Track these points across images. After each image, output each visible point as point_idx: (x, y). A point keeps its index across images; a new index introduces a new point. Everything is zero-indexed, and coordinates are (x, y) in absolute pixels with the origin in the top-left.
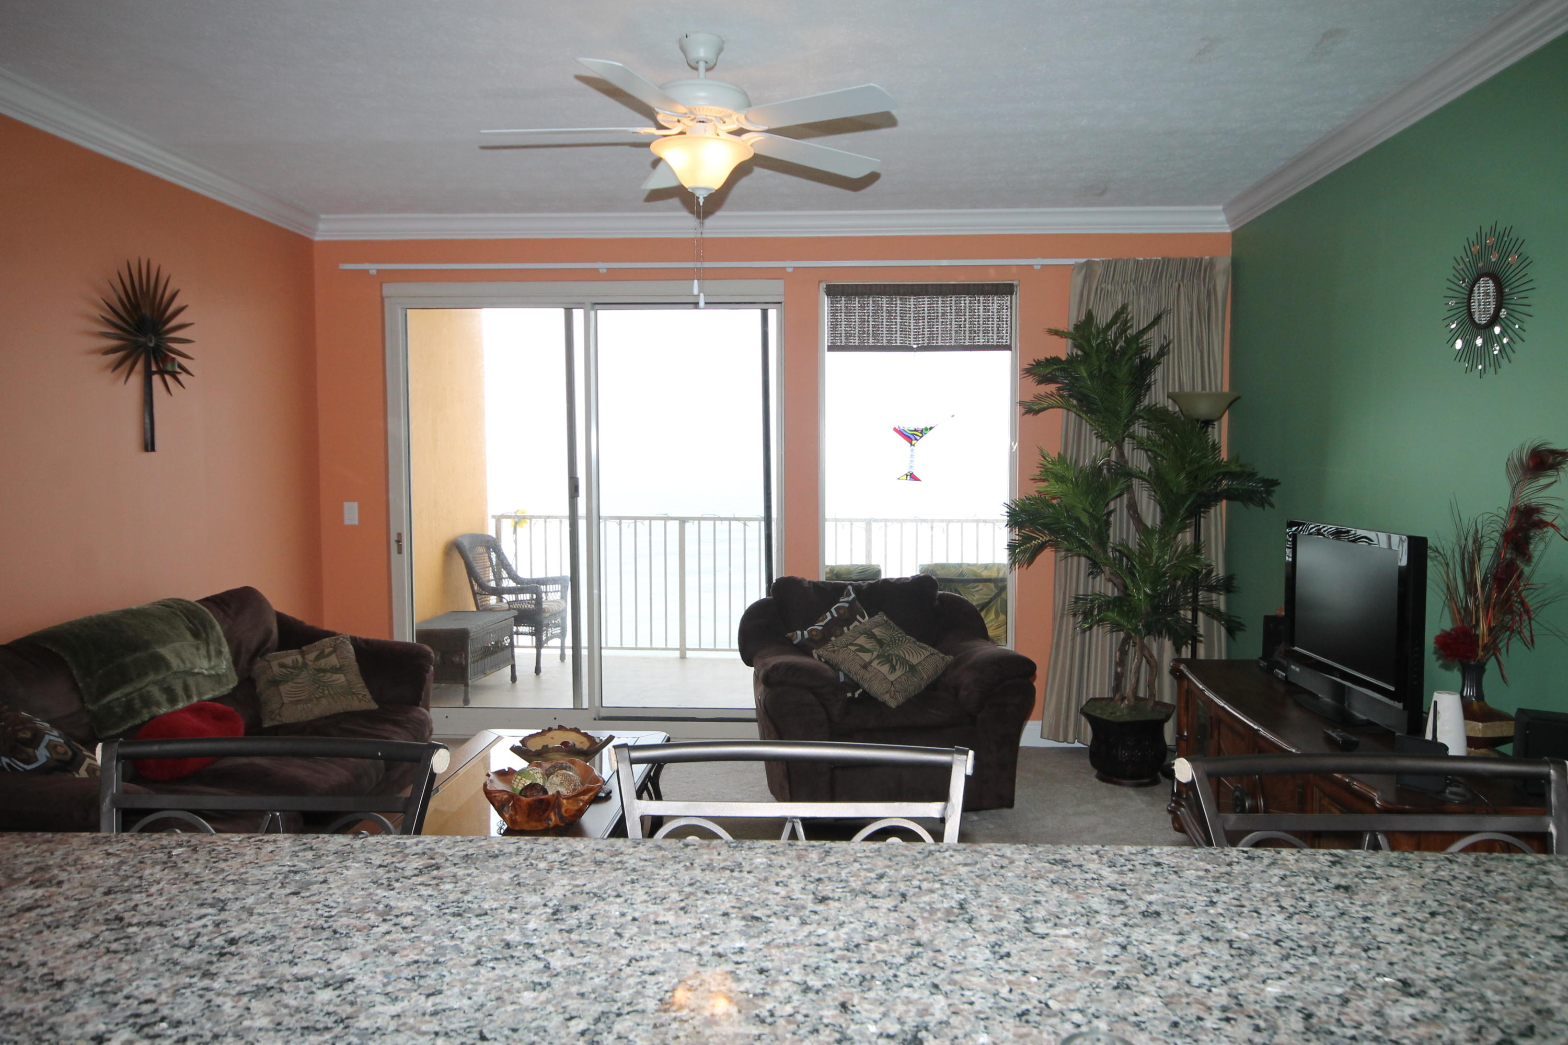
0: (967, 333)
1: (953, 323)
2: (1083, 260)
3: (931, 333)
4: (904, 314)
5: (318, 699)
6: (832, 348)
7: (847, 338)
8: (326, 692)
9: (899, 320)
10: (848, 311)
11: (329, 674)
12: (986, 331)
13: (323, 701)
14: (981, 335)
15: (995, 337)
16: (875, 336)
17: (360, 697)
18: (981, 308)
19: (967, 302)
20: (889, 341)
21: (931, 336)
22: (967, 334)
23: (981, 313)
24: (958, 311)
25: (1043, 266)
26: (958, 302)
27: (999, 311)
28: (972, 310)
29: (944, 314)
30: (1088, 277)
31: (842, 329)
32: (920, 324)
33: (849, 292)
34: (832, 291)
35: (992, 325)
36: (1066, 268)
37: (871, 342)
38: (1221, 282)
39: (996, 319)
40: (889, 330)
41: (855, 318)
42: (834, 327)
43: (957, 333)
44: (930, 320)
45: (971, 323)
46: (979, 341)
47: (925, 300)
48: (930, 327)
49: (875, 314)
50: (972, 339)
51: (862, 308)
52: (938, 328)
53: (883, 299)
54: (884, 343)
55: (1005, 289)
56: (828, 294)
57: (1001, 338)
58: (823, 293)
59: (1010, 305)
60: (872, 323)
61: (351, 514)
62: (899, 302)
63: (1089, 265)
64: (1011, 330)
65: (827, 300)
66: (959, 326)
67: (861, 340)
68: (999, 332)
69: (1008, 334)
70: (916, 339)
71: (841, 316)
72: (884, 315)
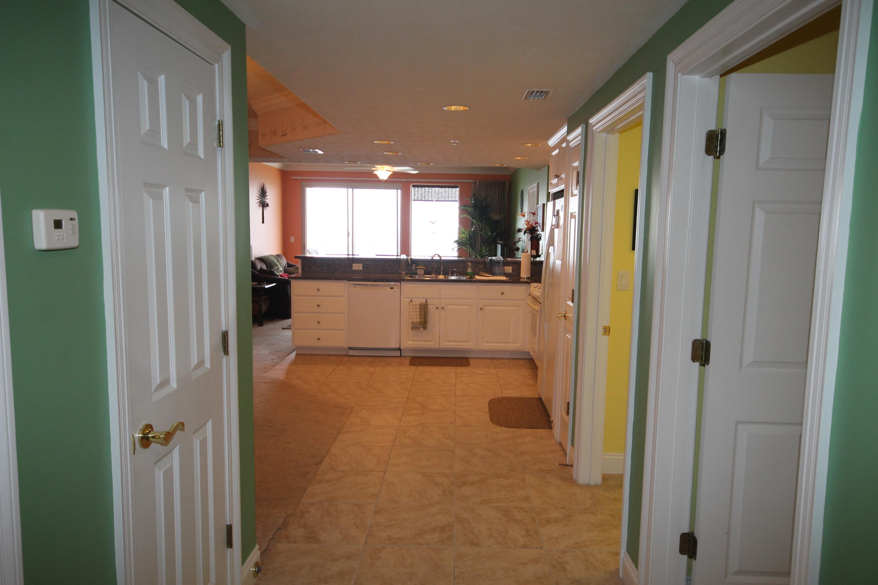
1: (444, 195)
2: (474, 181)
3: (438, 197)
4: (432, 192)
6: (414, 200)
7: (418, 198)
9: (430, 194)
10: (418, 191)
12: (452, 197)
14: (451, 198)
15: (454, 199)
16: (424, 197)
18: (451, 191)
19: (447, 190)
20: (428, 199)
21: (438, 198)
22: (447, 198)
23: (451, 192)
24: (445, 192)
25: (465, 182)
26: (445, 190)
27: (455, 192)
28: (448, 192)
29: (441, 193)
30: (475, 185)
31: (416, 196)
32: (436, 195)
33: (418, 186)
34: (414, 186)
35: (453, 195)
36: (471, 182)
37: (424, 199)
38: (507, 187)
39: (454, 194)
40: (428, 196)
41: (420, 193)
42: (414, 195)
43: (445, 197)
44: (438, 194)
45: (448, 195)
46: (450, 199)
47: (437, 189)
48: (438, 195)
49: (425, 192)
50: (448, 199)
51: (421, 190)
52: (440, 196)
53: (427, 189)
54: (427, 199)
55: (456, 187)
56: (413, 187)
57: (456, 199)
58: (412, 187)
59: (458, 191)
60: (424, 194)
61: (292, 239)
62: (430, 189)
63: (476, 182)
64: (458, 197)
65: (413, 188)
66: (445, 196)
67: (421, 198)
68: (455, 197)
69: (457, 198)
70: (435, 198)
71: (416, 192)
72: (427, 193)
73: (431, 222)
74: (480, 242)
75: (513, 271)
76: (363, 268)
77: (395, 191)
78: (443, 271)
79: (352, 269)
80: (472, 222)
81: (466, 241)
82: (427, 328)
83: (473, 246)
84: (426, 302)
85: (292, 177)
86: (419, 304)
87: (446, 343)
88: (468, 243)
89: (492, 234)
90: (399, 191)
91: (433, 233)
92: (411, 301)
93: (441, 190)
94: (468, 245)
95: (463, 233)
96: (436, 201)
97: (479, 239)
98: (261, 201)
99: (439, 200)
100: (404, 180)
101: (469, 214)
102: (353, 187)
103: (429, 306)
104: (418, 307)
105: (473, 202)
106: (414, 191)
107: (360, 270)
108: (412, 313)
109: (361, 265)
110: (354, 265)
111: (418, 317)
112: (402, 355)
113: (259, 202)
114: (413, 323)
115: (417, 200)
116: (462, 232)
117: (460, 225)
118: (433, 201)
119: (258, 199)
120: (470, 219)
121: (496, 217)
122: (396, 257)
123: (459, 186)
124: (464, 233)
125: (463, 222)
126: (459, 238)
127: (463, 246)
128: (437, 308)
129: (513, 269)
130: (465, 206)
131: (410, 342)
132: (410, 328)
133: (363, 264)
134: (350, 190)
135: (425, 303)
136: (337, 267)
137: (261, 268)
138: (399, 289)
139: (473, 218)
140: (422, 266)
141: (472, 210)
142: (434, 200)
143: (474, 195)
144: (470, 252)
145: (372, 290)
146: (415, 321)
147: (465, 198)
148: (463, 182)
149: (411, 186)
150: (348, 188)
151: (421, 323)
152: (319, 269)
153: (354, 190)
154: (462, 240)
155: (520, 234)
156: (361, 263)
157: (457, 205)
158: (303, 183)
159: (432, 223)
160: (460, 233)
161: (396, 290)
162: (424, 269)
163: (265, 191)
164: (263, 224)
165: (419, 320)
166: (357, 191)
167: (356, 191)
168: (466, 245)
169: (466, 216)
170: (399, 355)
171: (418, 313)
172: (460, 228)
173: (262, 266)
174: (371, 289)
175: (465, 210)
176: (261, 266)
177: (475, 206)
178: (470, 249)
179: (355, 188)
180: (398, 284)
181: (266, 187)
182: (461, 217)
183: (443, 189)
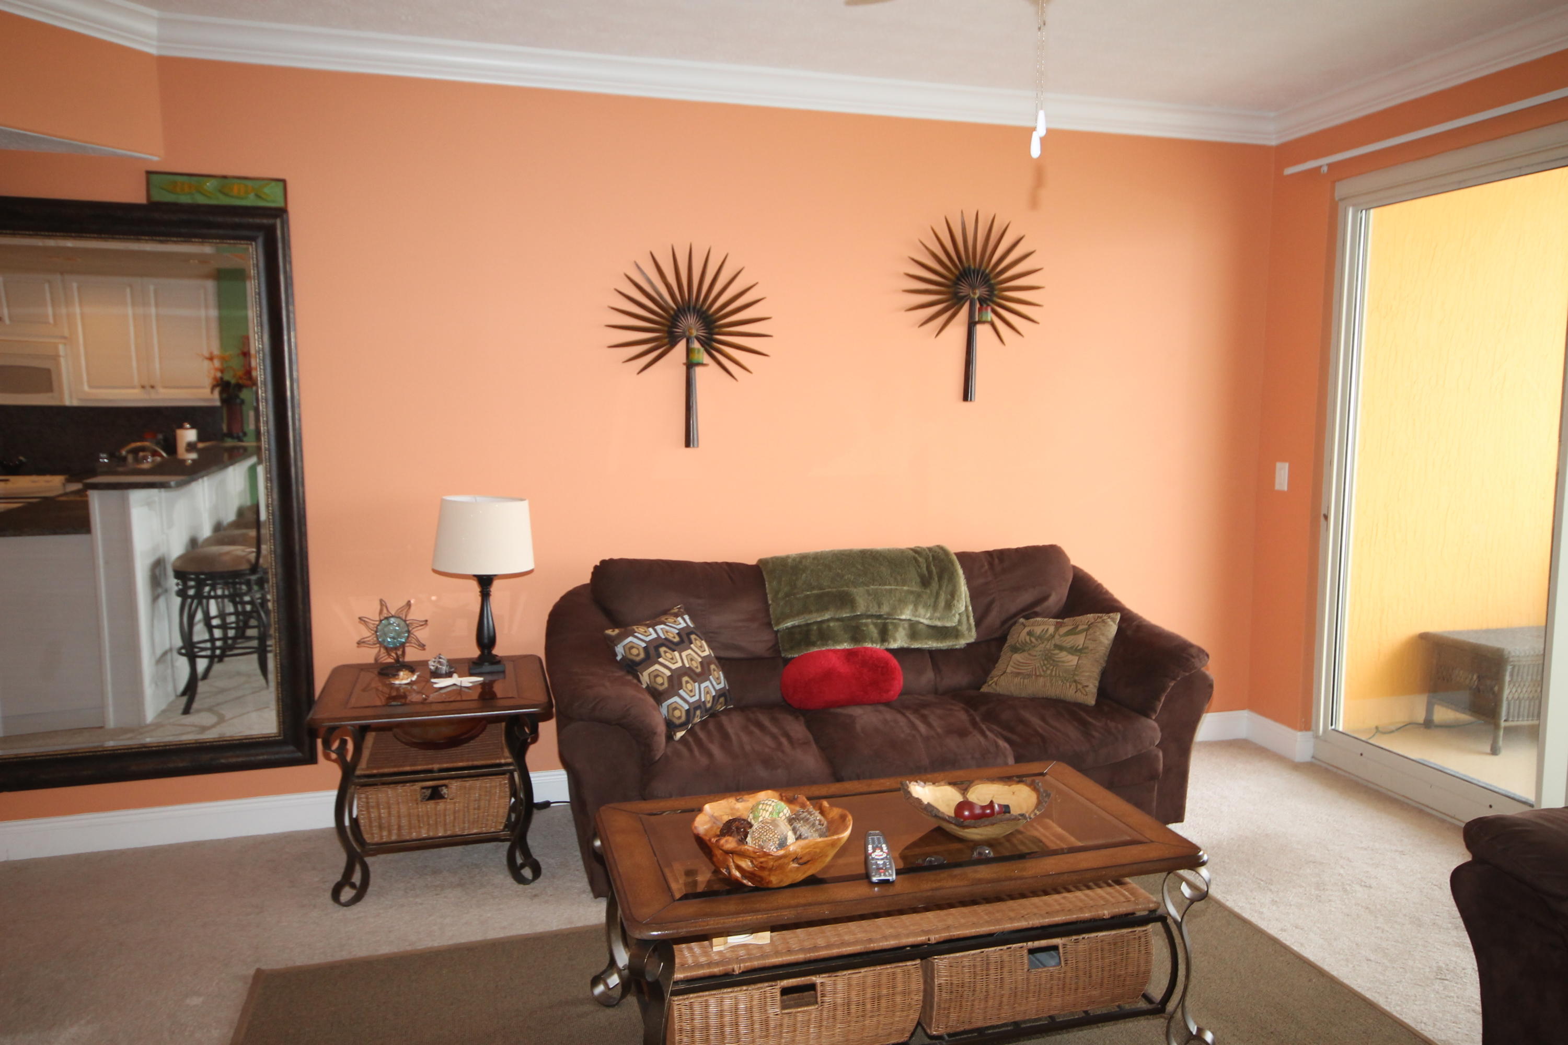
5: (1037, 676)
8: (1049, 672)
11: (1064, 654)
13: (1041, 680)
17: (1080, 686)
61: (1282, 477)
158: (1344, 188)
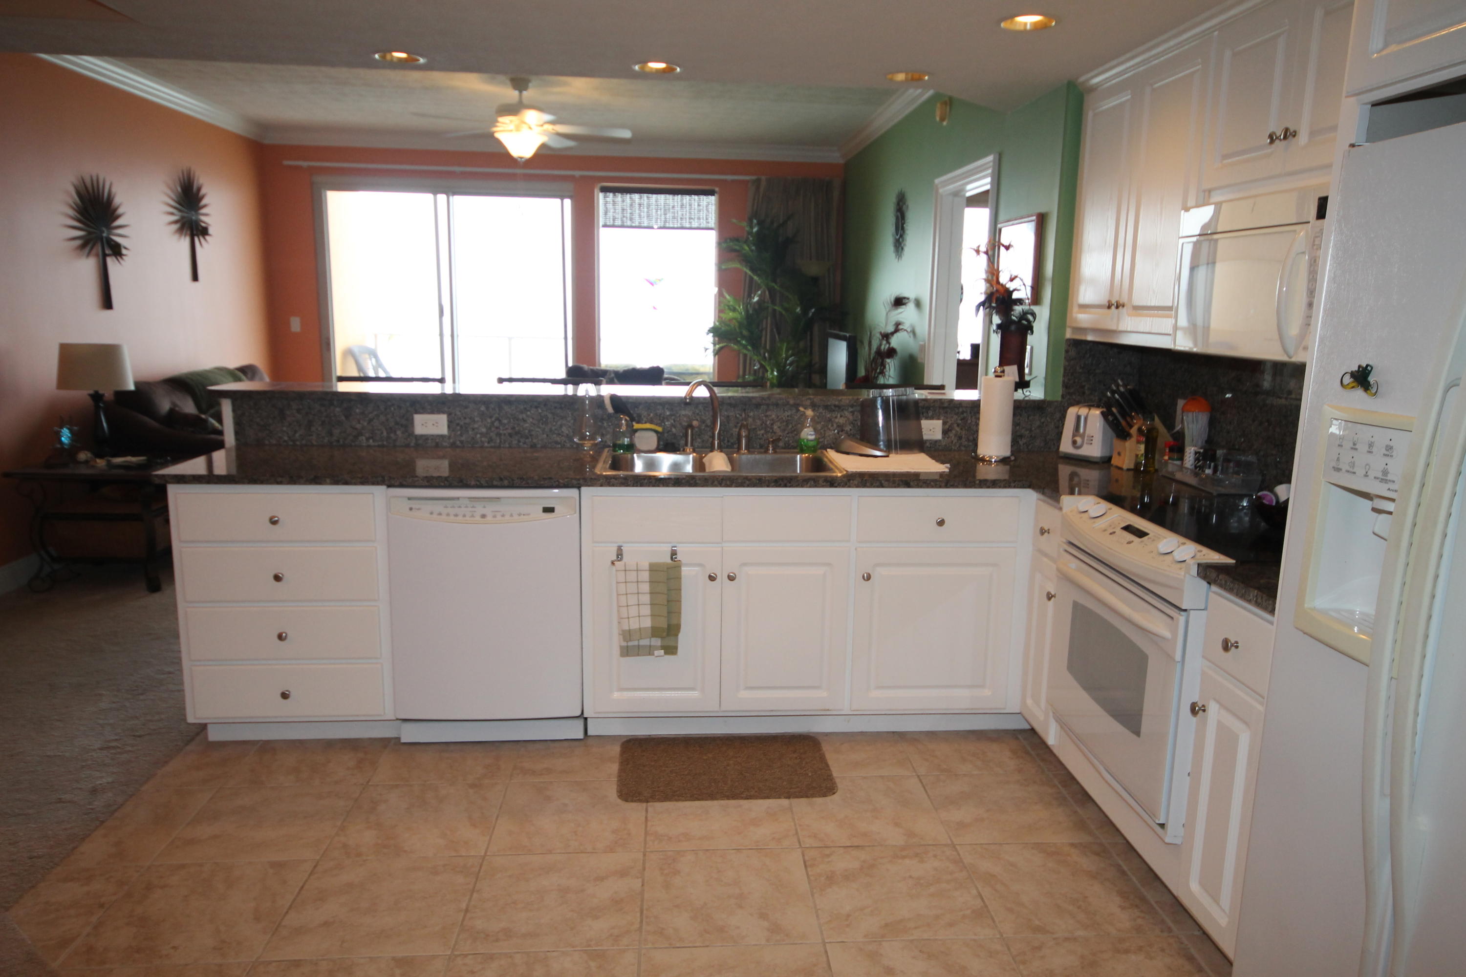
0: (688, 219)
1: (679, 212)
2: (754, 178)
3: (666, 218)
4: (649, 206)
6: (605, 226)
7: (614, 220)
9: (646, 210)
10: (614, 203)
12: (699, 219)
14: (696, 220)
15: (704, 222)
16: (631, 219)
18: (696, 203)
19: (688, 199)
20: (640, 223)
21: (665, 222)
23: (696, 207)
24: (682, 206)
25: (733, 181)
26: (682, 200)
27: (707, 206)
28: (690, 205)
29: (673, 207)
30: (758, 188)
31: (610, 214)
32: (659, 212)
33: (615, 190)
34: (605, 190)
35: (703, 214)
36: (747, 182)
37: (629, 223)
38: (836, 194)
39: (705, 211)
40: (640, 216)
41: (619, 207)
42: (606, 213)
43: (681, 219)
44: (665, 210)
45: (690, 213)
46: (695, 224)
47: (662, 198)
48: (665, 214)
49: (631, 205)
50: (690, 223)
51: (623, 201)
52: (670, 215)
53: (636, 197)
54: (637, 224)
55: (710, 193)
56: (602, 192)
57: (708, 223)
58: (599, 191)
59: (713, 202)
60: (629, 211)
61: (295, 324)
62: (645, 198)
63: (758, 181)
64: (713, 218)
65: (601, 195)
66: (683, 215)
67: (623, 221)
68: (707, 219)
69: (713, 221)
70: (656, 222)
71: (610, 206)
72: (637, 206)
73: (648, 281)
74: (772, 330)
75: (945, 432)
76: (449, 427)
77: (558, 201)
78: (719, 438)
79: (413, 432)
80: (751, 279)
81: (738, 330)
82: (676, 648)
83: (755, 342)
84: (674, 554)
85: (287, 163)
86: (647, 568)
87: (744, 694)
88: (745, 333)
89: (805, 311)
90: (568, 202)
91: (654, 308)
92: (620, 555)
93: (673, 199)
94: (743, 337)
95: (730, 309)
96: (660, 228)
97: (768, 323)
98: (182, 218)
99: (667, 225)
100: (577, 173)
101: (746, 260)
102: (450, 191)
103: (685, 570)
104: (645, 576)
105: (755, 230)
106: (602, 200)
107: (442, 436)
108: (623, 598)
109: (443, 419)
110: (418, 419)
111: (646, 610)
112: (590, 733)
113: (176, 222)
114: (627, 635)
115: (613, 226)
116: (728, 306)
117: (724, 290)
118: (652, 228)
119: (172, 214)
120: (746, 273)
121: (813, 268)
122: (559, 390)
123: (717, 189)
124: (734, 310)
125: (725, 281)
126: (719, 318)
127: (730, 340)
128: (712, 578)
129: (947, 427)
130: (737, 240)
131: (616, 695)
132: (616, 651)
133: (449, 415)
134: (442, 198)
135: (669, 561)
136: (358, 426)
137: (172, 411)
138: (575, 513)
139: (752, 269)
140: (651, 422)
141: (752, 251)
142: (655, 227)
143: (755, 215)
144: (745, 356)
145: (478, 518)
146: (634, 625)
147: (734, 221)
148: (725, 181)
149: (596, 191)
150: (435, 193)
151: (655, 632)
152: (297, 435)
153: (451, 198)
154: (728, 325)
155: (901, 313)
156: (443, 413)
157: (711, 237)
158: (318, 179)
159: (652, 284)
160: (722, 307)
161: (564, 515)
162: (656, 432)
163: (199, 189)
164: (196, 284)
165: (647, 623)
166: (460, 202)
167: (457, 200)
168: (739, 339)
169: (737, 265)
170: (581, 736)
171: (646, 599)
172: (720, 294)
173: (178, 403)
174: (473, 516)
175: (735, 251)
176: (174, 404)
177: (761, 240)
178: (749, 348)
179: (454, 194)
180: (573, 492)
181: (201, 181)
182: (723, 267)
183: (678, 198)
